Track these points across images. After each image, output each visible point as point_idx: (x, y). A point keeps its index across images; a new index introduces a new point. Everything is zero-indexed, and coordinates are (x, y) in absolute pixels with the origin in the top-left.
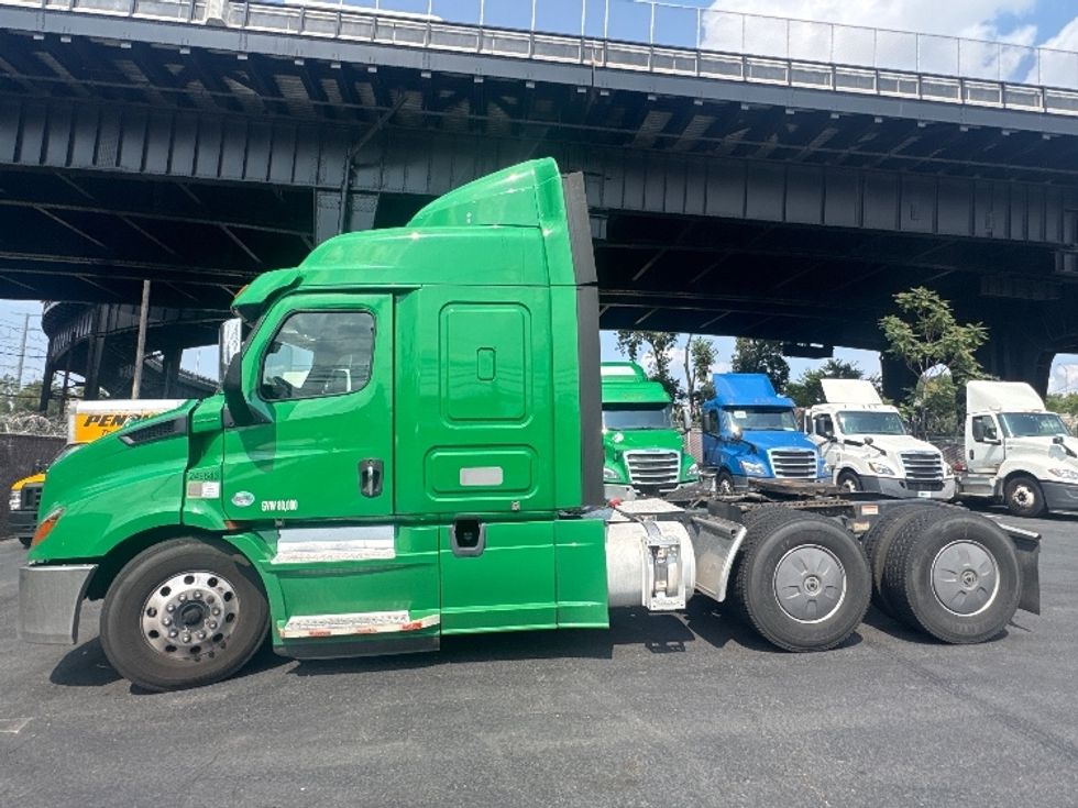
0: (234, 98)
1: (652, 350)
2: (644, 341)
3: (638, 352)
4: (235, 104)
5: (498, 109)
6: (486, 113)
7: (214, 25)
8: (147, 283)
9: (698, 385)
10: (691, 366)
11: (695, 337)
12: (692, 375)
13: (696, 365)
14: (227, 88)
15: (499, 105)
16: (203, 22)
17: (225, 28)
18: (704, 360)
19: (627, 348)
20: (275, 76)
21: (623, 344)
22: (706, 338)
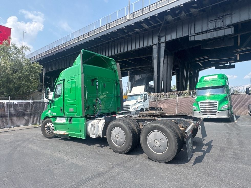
0: (137, 32)
4: (137, 33)
5: (193, 9)
6: (190, 12)
7: (129, 20)
8: (129, 72)
14: (135, 31)
15: (192, 8)
16: (126, 21)
17: (130, 20)
20: (141, 25)
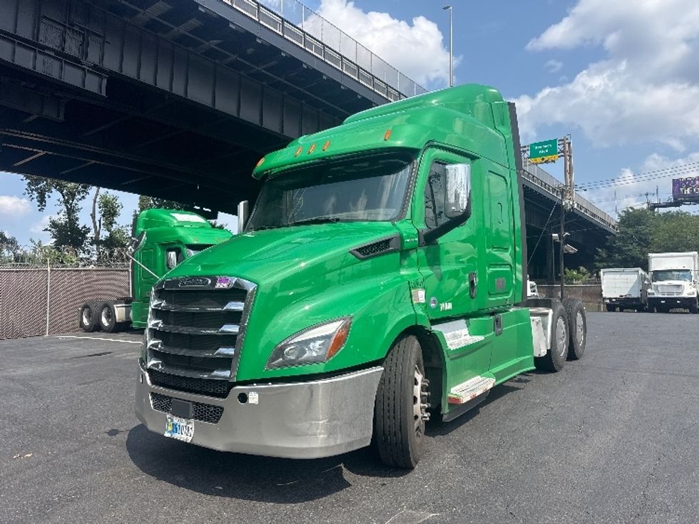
1: (62, 199)
2: (53, 190)
3: (47, 199)
9: (104, 234)
10: (98, 216)
11: (103, 191)
12: (98, 224)
13: (103, 216)
18: (110, 212)
19: (35, 194)
21: (32, 190)
22: (112, 193)
